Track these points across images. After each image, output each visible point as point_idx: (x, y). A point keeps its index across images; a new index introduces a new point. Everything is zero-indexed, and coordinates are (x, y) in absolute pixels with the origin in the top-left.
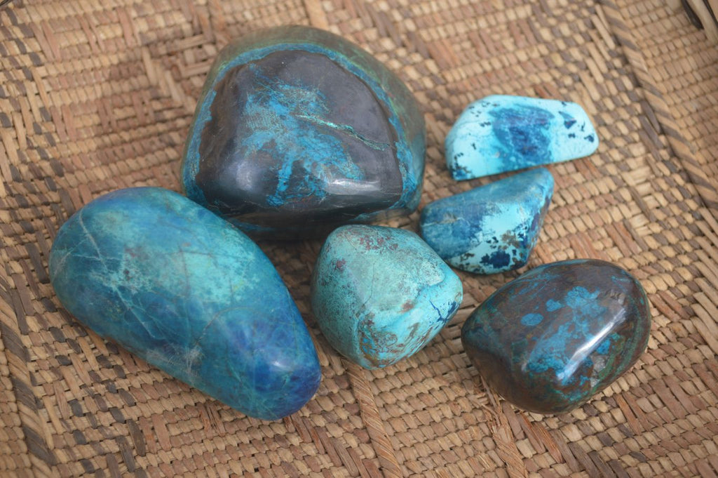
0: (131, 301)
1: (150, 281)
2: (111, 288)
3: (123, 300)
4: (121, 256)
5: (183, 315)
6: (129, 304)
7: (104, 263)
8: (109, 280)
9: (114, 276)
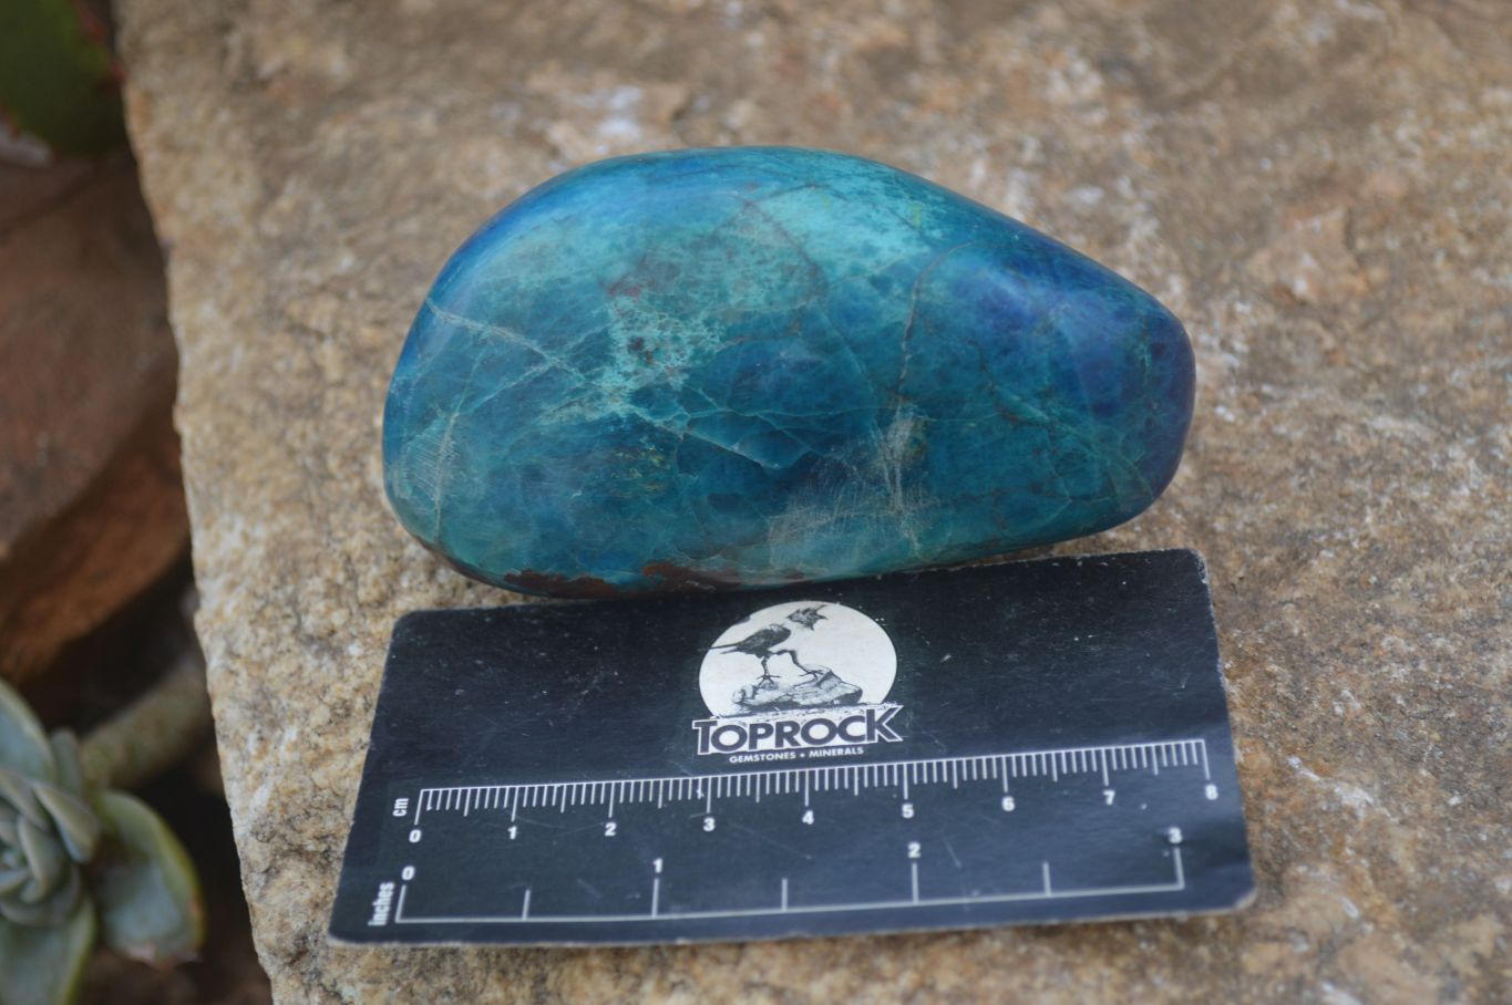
0: (681, 410)
1: (708, 323)
2: (614, 414)
3: (658, 422)
4: (603, 317)
5: (829, 348)
6: (675, 422)
7: (565, 367)
8: (599, 396)
9: (610, 380)
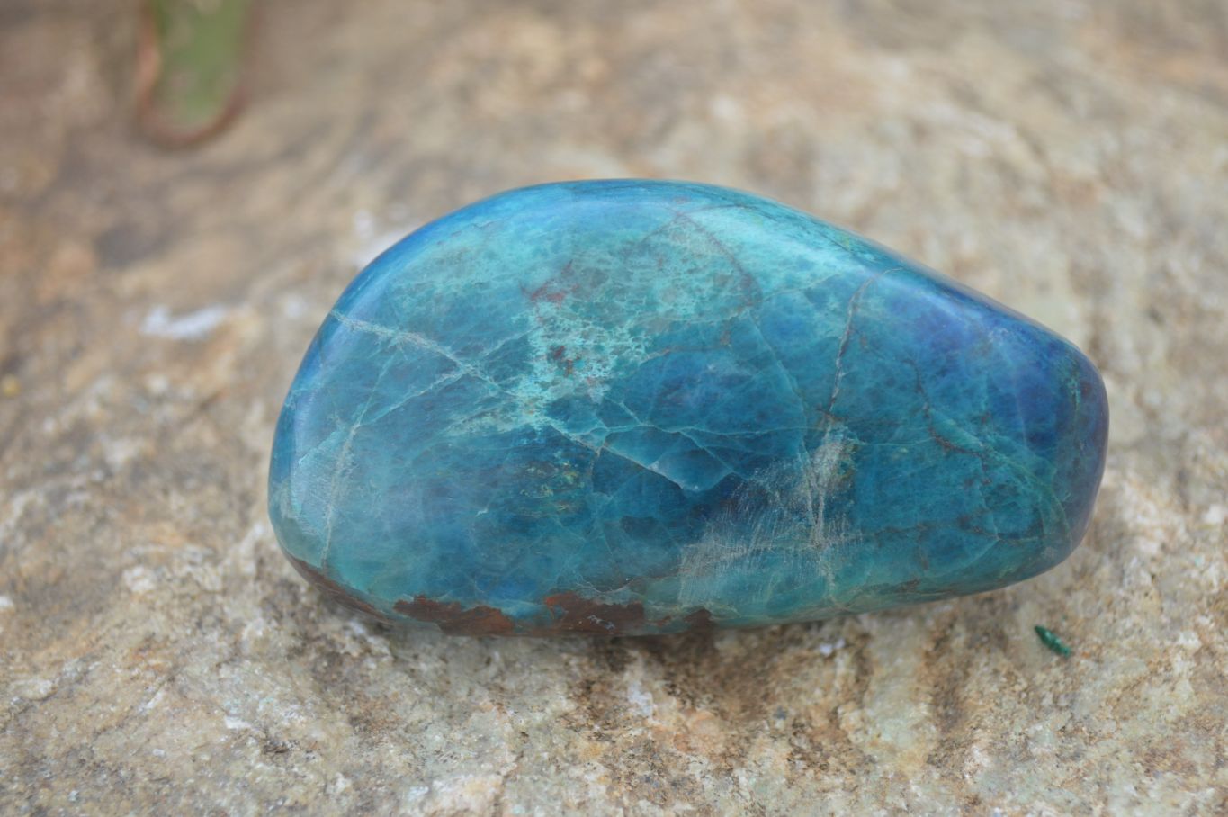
0: (600, 424)
1: (634, 332)
2: (528, 426)
3: (575, 436)
4: (523, 323)
5: (760, 362)
6: (593, 436)
7: (479, 375)
8: (513, 407)
9: (526, 389)
